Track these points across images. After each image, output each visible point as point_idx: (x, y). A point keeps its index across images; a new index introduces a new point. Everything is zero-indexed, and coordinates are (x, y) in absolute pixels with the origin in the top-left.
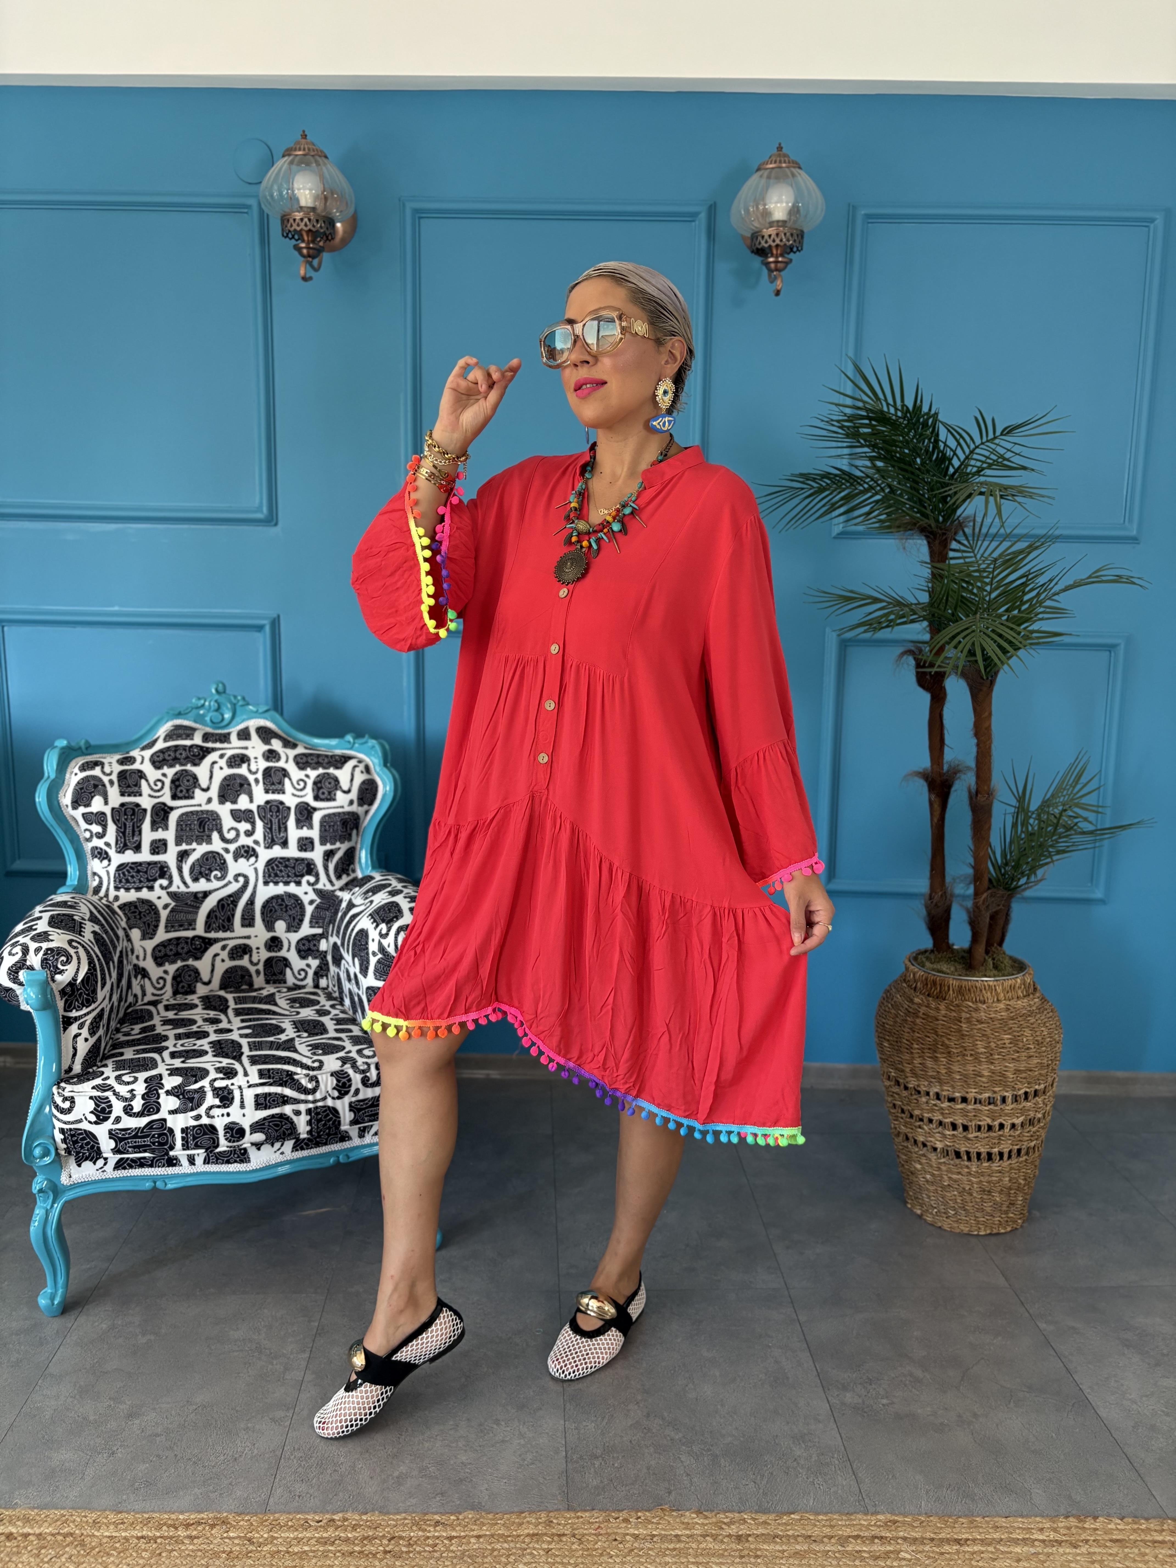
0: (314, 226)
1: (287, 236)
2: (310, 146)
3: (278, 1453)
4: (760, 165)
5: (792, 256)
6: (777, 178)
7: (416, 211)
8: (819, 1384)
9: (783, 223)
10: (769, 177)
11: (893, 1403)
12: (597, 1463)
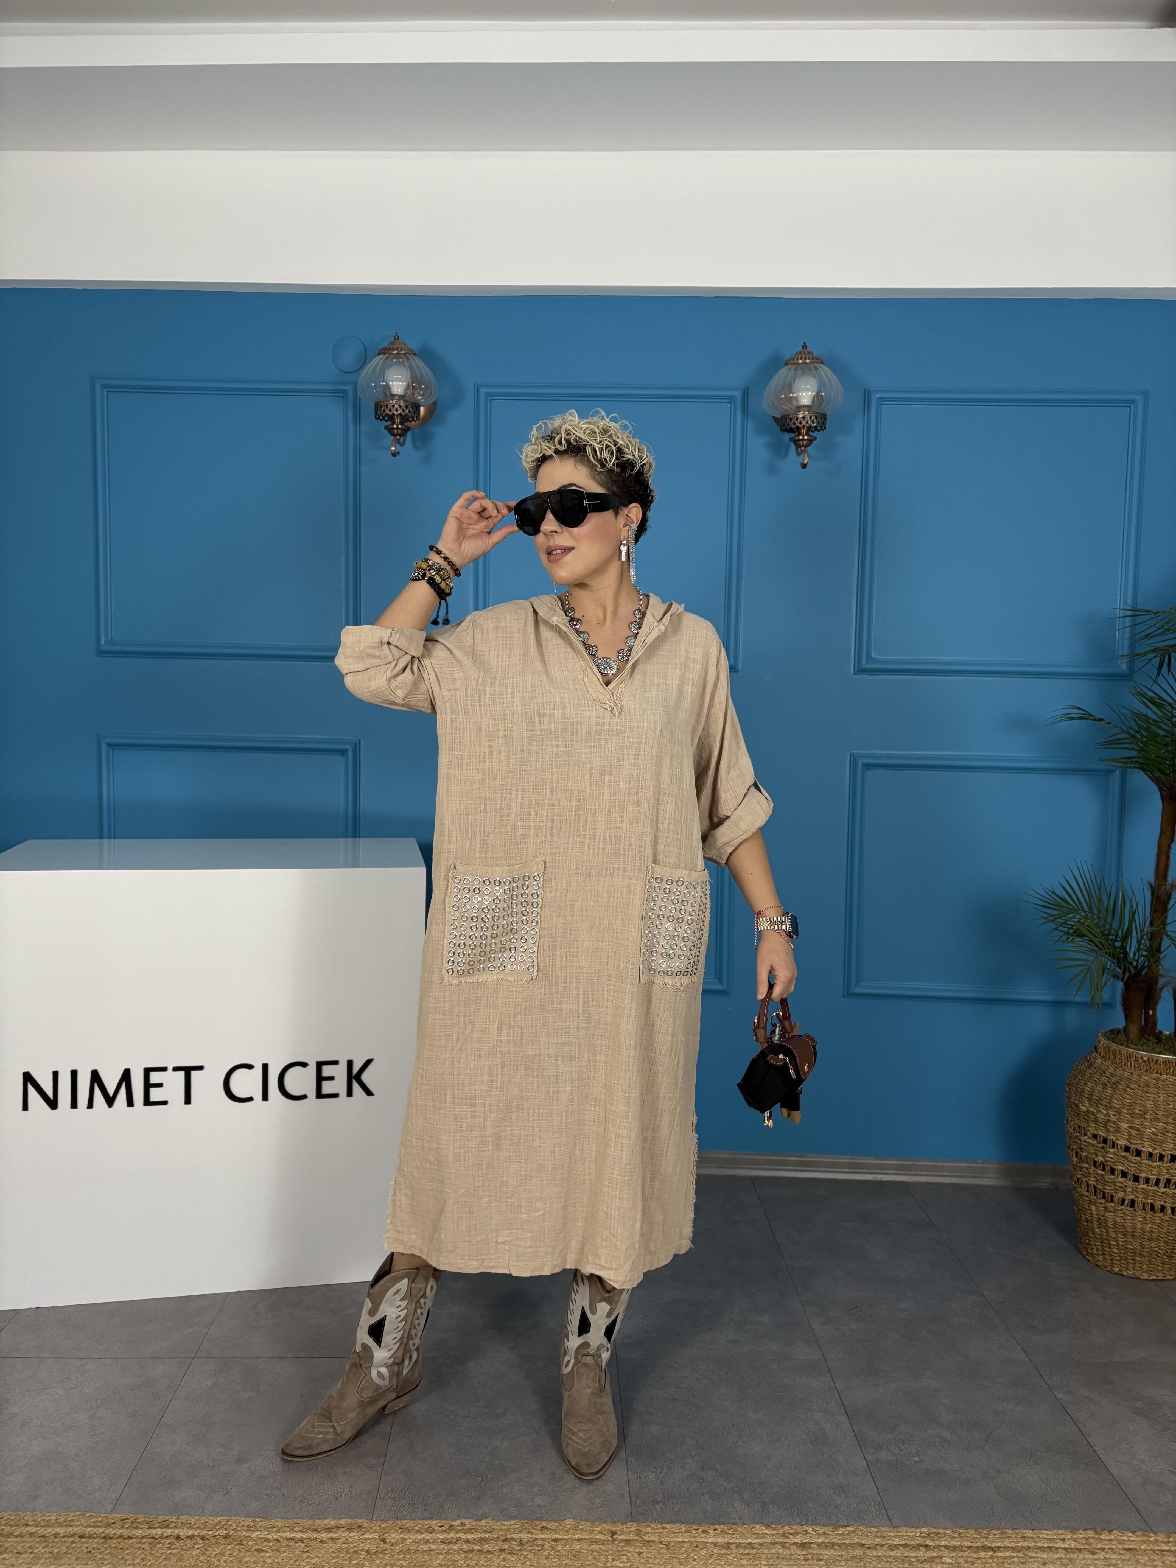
0: (403, 411)
1: (379, 418)
2: (402, 346)
3: (374, 1494)
4: (788, 360)
5: (815, 434)
6: (803, 370)
7: (489, 394)
8: (857, 1444)
9: (809, 408)
10: (796, 369)
11: (924, 1460)
12: (658, 1508)
